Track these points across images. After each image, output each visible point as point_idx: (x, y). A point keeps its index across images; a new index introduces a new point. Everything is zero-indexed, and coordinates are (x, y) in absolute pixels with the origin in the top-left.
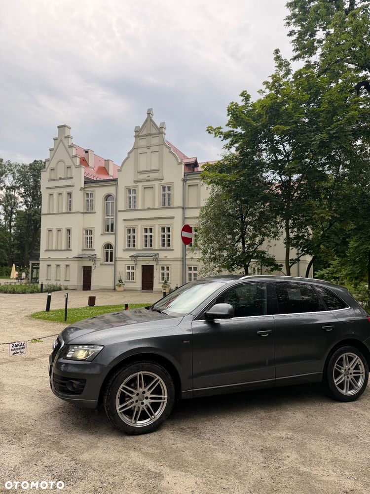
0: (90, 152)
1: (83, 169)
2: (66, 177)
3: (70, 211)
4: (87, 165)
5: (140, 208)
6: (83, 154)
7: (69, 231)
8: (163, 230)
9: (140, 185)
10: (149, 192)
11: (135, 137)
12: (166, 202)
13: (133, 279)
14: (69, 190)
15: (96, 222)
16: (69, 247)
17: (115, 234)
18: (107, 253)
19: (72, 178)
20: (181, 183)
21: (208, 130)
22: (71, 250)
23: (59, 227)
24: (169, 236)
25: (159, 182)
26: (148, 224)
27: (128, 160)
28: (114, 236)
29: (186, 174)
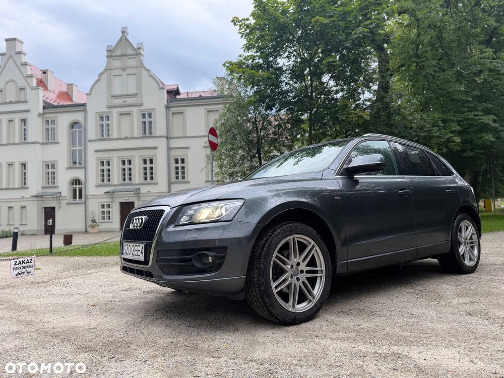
0: (49, 73)
1: (41, 92)
2: (18, 100)
3: (24, 140)
4: (46, 88)
5: (115, 136)
6: (40, 75)
7: (24, 165)
8: (145, 162)
9: (115, 112)
10: (125, 119)
11: (108, 57)
12: (147, 129)
13: (109, 219)
14: (23, 116)
15: (60, 153)
16: (25, 184)
17: (85, 168)
18: (75, 191)
19: (26, 102)
20: (164, 110)
21: (233, 21)
22: (27, 188)
23: (11, 160)
24: (152, 168)
25: (137, 108)
26: (126, 155)
27: (98, 83)
28: (83, 170)
29: (169, 101)
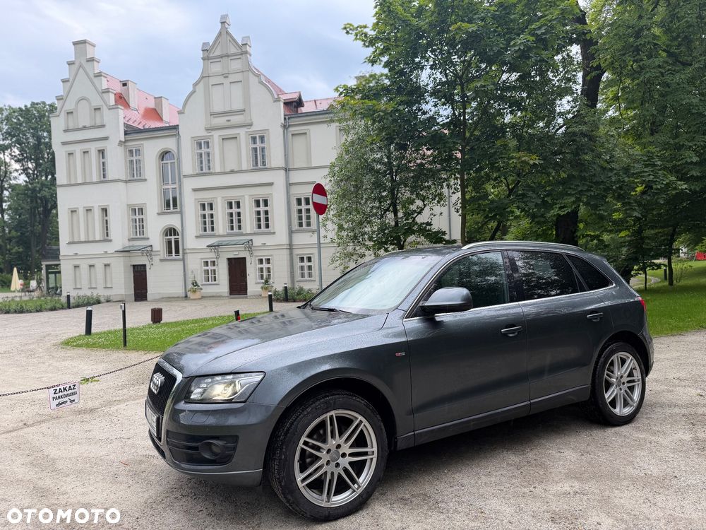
0: (130, 84)
1: (121, 112)
2: (93, 124)
3: (104, 178)
4: (127, 105)
5: (218, 170)
6: (119, 88)
7: (105, 211)
8: (258, 203)
9: (216, 135)
10: (230, 145)
11: (204, 59)
12: (259, 160)
13: (215, 280)
14: (100, 145)
15: (149, 194)
16: (107, 236)
17: (181, 213)
18: (170, 243)
19: (103, 126)
20: (281, 130)
21: (345, 28)
22: (111, 241)
23: (89, 205)
24: (266, 213)
25: (245, 130)
26: (233, 195)
27: (194, 95)
28: (178, 216)
29: (287, 117)
